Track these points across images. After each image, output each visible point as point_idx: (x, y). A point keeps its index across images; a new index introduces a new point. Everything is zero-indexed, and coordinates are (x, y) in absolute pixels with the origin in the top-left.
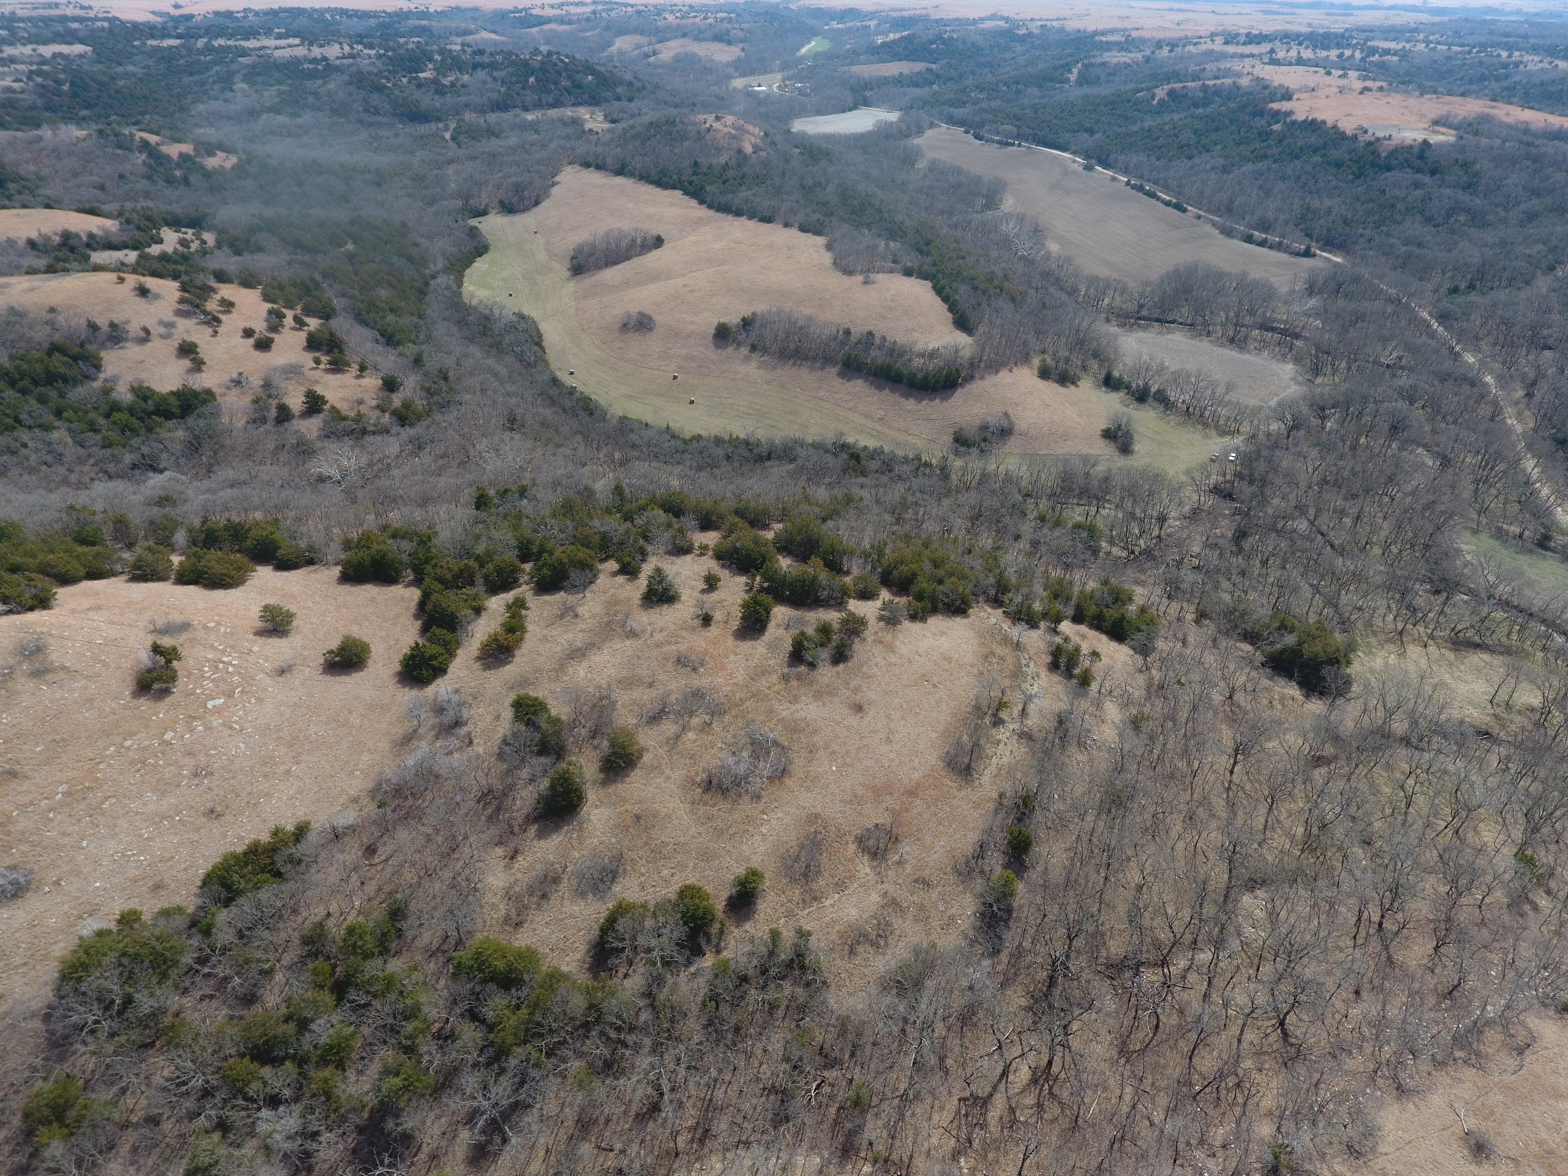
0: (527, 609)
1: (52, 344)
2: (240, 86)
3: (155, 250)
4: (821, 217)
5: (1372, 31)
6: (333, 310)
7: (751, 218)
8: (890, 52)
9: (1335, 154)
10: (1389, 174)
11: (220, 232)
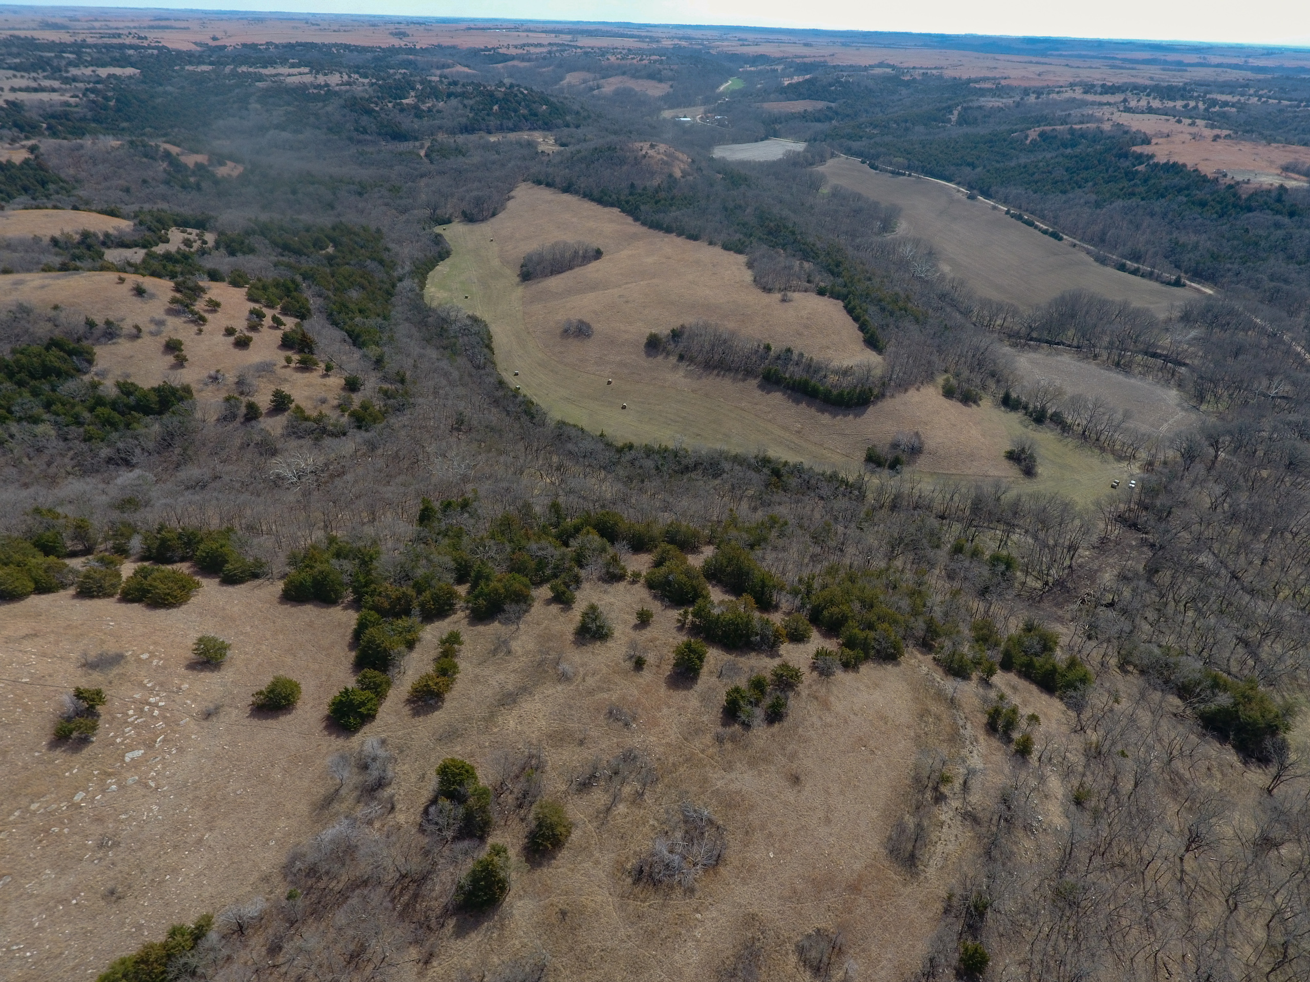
0: (460, 643)
1: (51, 339)
2: (255, 106)
3: (160, 249)
4: (741, 236)
5: (1208, 85)
6: (309, 310)
7: (679, 235)
8: (794, 92)
9: (1199, 195)
10: (1250, 214)
11: (221, 233)
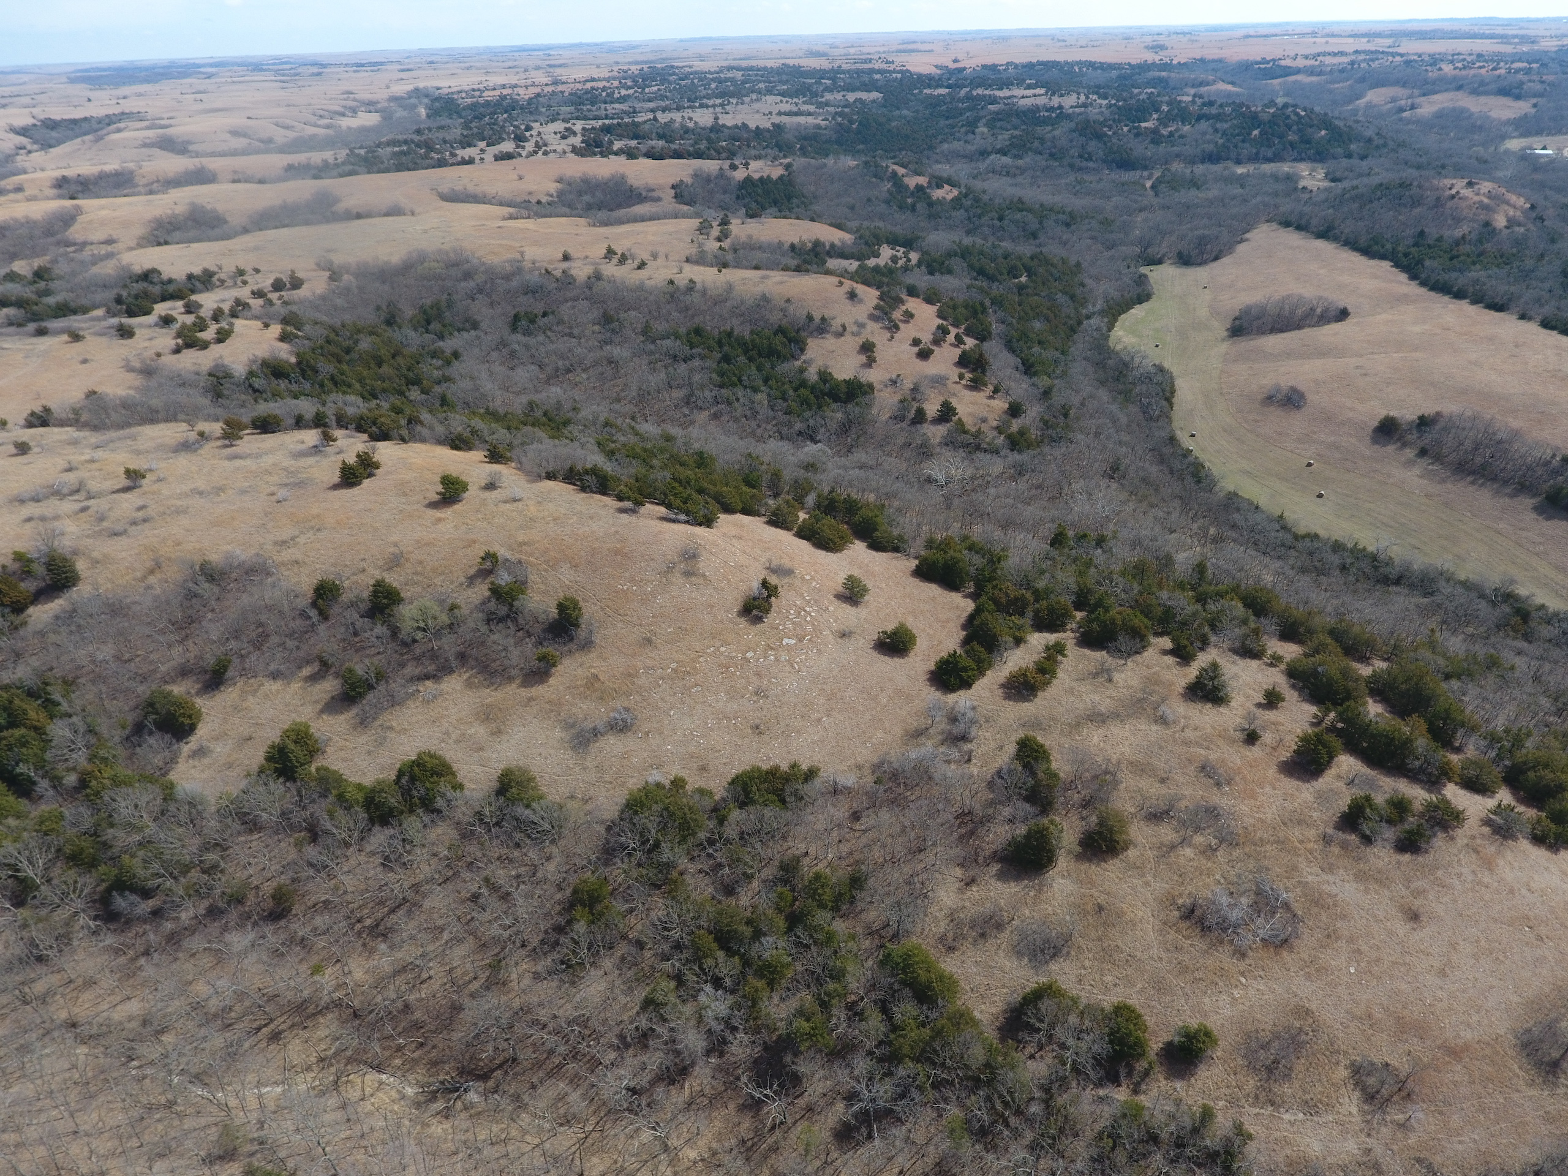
0: (1065, 656)
1: (780, 326)
3: (872, 262)
6: (990, 333)
11: (925, 253)
